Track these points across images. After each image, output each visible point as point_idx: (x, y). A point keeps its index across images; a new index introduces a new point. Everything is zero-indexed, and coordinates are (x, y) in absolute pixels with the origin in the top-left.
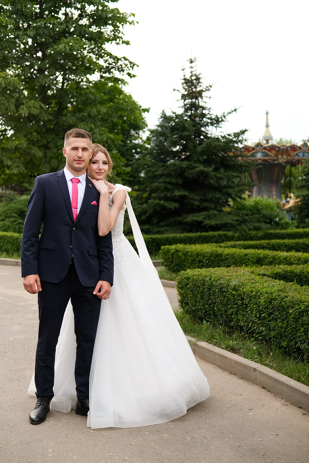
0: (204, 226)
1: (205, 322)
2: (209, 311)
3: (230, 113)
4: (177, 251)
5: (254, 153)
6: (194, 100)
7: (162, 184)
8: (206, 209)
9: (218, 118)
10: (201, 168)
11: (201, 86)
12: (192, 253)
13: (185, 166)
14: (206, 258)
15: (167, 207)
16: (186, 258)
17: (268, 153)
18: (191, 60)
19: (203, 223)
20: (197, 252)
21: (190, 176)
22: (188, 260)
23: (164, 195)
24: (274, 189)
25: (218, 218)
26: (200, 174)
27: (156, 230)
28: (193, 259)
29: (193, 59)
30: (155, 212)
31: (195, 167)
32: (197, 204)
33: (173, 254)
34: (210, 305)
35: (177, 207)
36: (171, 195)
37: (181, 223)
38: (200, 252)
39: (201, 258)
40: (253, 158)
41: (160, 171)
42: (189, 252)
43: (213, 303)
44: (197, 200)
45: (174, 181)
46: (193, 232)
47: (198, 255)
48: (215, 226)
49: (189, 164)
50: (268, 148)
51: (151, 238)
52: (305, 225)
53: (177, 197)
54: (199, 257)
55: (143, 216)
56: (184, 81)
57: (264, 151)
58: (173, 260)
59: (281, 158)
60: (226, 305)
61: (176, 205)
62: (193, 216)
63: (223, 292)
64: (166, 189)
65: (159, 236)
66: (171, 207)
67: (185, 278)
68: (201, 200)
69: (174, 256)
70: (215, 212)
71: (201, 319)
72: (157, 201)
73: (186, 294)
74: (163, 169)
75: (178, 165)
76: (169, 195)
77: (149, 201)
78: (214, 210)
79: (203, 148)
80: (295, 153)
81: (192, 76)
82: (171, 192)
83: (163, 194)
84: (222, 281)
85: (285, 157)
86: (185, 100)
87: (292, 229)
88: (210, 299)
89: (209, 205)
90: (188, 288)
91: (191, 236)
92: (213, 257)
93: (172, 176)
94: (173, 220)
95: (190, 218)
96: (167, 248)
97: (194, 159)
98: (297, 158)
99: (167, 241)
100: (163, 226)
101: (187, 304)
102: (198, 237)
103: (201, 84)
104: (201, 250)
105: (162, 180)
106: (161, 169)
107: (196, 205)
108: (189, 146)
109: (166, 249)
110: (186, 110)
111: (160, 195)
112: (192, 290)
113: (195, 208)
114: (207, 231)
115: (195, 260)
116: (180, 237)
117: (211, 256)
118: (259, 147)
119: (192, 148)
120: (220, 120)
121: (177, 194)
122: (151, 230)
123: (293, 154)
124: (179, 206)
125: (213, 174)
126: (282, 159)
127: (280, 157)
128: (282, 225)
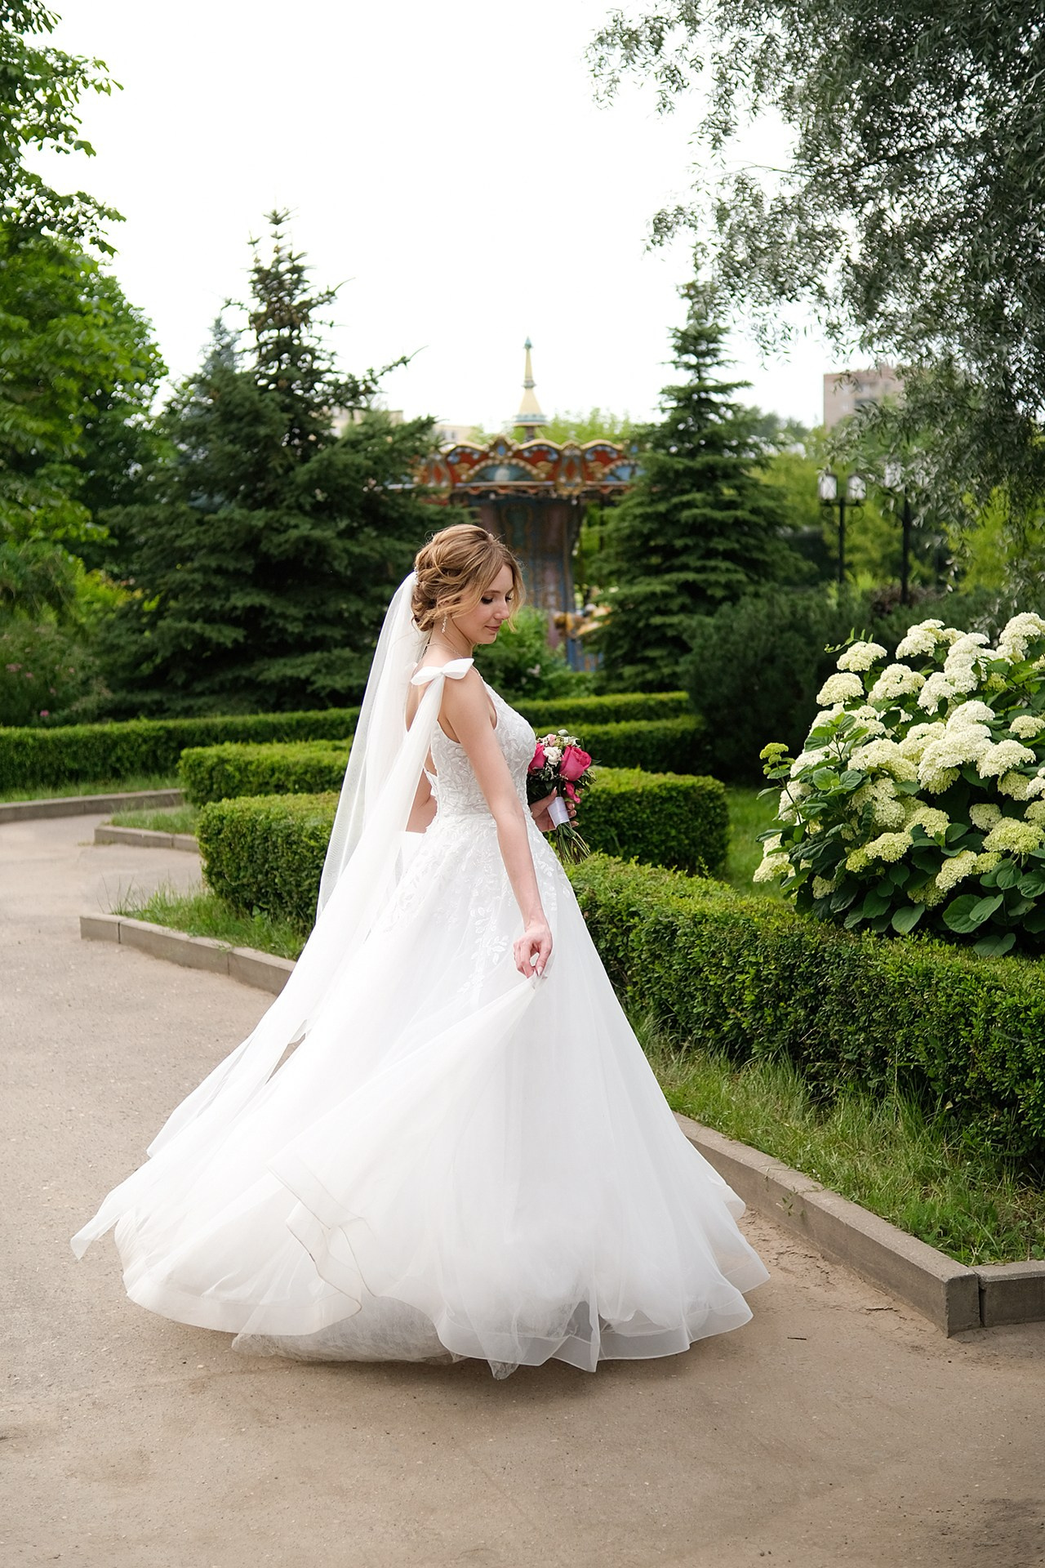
0: (313, 691)
1: (256, 911)
2: (266, 886)
3: (390, 369)
4: (222, 761)
5: (487, 467)
6: (285, 332)
7: (198, 576)
8: (319, 644)
9: (355, 382)
10: (304, 528)
11: (305, 291)
12: (258, 767)
13: (261, 524)
14: (293, 778)
15: (210, 639)
16: (245, 779)
17: (529, 467)
18: (275, 214)
19: (313, 683)
20: (272, 763)
21: (274, 552)
22: (250, 782)
23: (202, 605)
24: (550, 576)
25: (355, 671)
26: (301, 546)
27: (180, 704)
28: (261, 780)
29: (281, 213)
30: (180, 654)
31: (288, 527)
32: (296, 630)
33: (213, 769)
34: (267, 874)
35: (241, 640)
36: (222, 606)
37: (252, 685)
38: (278, 762)
39: (282, 777)
40: (483, 485)
41: (191, 536)
42: (251, 763)
43: (272, 868)
44: (295, 619)
45: (231, 565)
46: (283, 711)
47: (273, 771)
48: (343, 691)
49: (272, 518)
50: (526, 454)
51: (161, 728)
52: (621, 685)
53: (238, 612)
54: (277, 775)
55: (144, 666)
56: (256, 277)
57: (514, 461)
58: (212, 784)
59: (565, 485)
60: (297, 871)
61: (238, 634)
62: (285, 665)
63: (291, 844)
64: (209, 590)
65: (185, 723)
66: (222, 640)
67: (214, 817)
68: (308, 620)
69: (215, 774)
70: (347, 653)
71: (249, 906)
72: (185, 624)
73: (218, 853)
74: (197, 533)
75: (239, 522)
76: (217, 605)
77: (161, 623)
78: (343, 646)
79: (311, 471)
80: (607, 470)
81: (279, 261)
82: (223, 596)
83: (200, 602)
84: (290, 821)
85: (578, 480)
86: (259, 333)
87: (579, 696)
88: (266, 861)
89: (329, 633)
90: (223, 840)
91: (275, 721)
92: (309, 775)
93: (224, 551)
94: (230, 676)
95: (277, 670)
96: (197, 754)
97: (285, 503)
98: (612, 482)
99: (209, 735)
100: (202, 694)
101: (220, 875)
102: (294, 723)
103: (306, 286)
104: (283, 757)
105: (196, 564)
106: (194, 531)
107: (293, 633)
108: (270, 465)
109: (194, 757)
110: (264, 360)
111: (191, 605)
112: (230, 844)
113: (290, 640)
114: (324, 708)
115: (267, 783)
116: (244, 725)
117: (306, 773)
118: (502, 449)
119: (280, 471)
120: (362, 388)
121: (240, 604)
122: (166, 706)
123: (600, 471)
124: (246, 637)
125: (338, 544)
126: (570, 487)
127: (563, 480)
128: (550, 687)
